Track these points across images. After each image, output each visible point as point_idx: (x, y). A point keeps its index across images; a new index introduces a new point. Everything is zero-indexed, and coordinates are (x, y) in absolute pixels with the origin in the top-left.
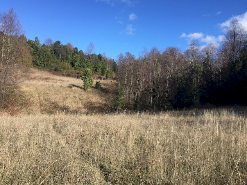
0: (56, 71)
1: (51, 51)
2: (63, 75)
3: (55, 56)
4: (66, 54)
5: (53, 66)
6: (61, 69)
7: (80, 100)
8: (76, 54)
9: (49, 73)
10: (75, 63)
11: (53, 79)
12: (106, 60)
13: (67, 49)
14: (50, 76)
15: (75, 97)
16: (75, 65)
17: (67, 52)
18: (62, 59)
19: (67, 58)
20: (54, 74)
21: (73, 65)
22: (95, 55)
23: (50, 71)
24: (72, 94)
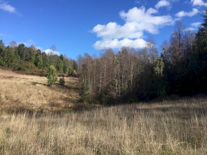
0: (19, 70)
3: (19, 57)
6: (25, 69)
8: (39, 55)
9: (13, 72)
10: (39, 63)
11: (17, 78)
12: (67, 60)
14: (14, 75)
15: (39, 94)
18: (26, 60)
20: (18, 73)
22: (57, 55)
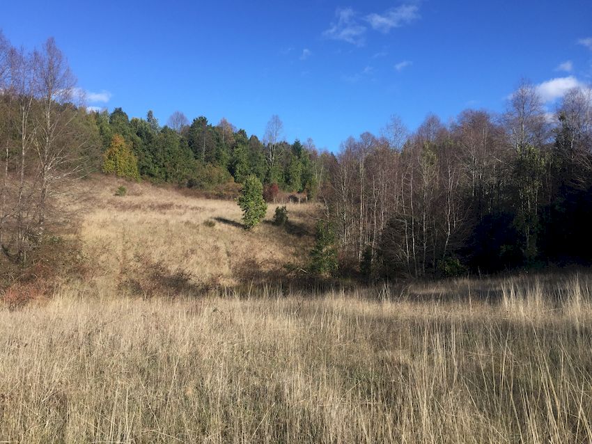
0: (191, 187)
1: (182, 140)
2: (208, 197)
3: (191, 153)
4: (218, 145)
5: (187, 177)
6: (203, 183)
7: (229, 255)
8: (240, 145)
9: (175, 193)
10: (238, 166)
11: (180, 207)
12: (313, 156)
13: (218, 135)
14: (176, 199)
15: (217, 248)
16: (237, 171)
17: (218, 141)
18: (207, 159)
19: (218, 157)
20: (186, 194)
21: (232, 170)
22: (286, 143)
23: (179, 188)
24: (211, 240)
